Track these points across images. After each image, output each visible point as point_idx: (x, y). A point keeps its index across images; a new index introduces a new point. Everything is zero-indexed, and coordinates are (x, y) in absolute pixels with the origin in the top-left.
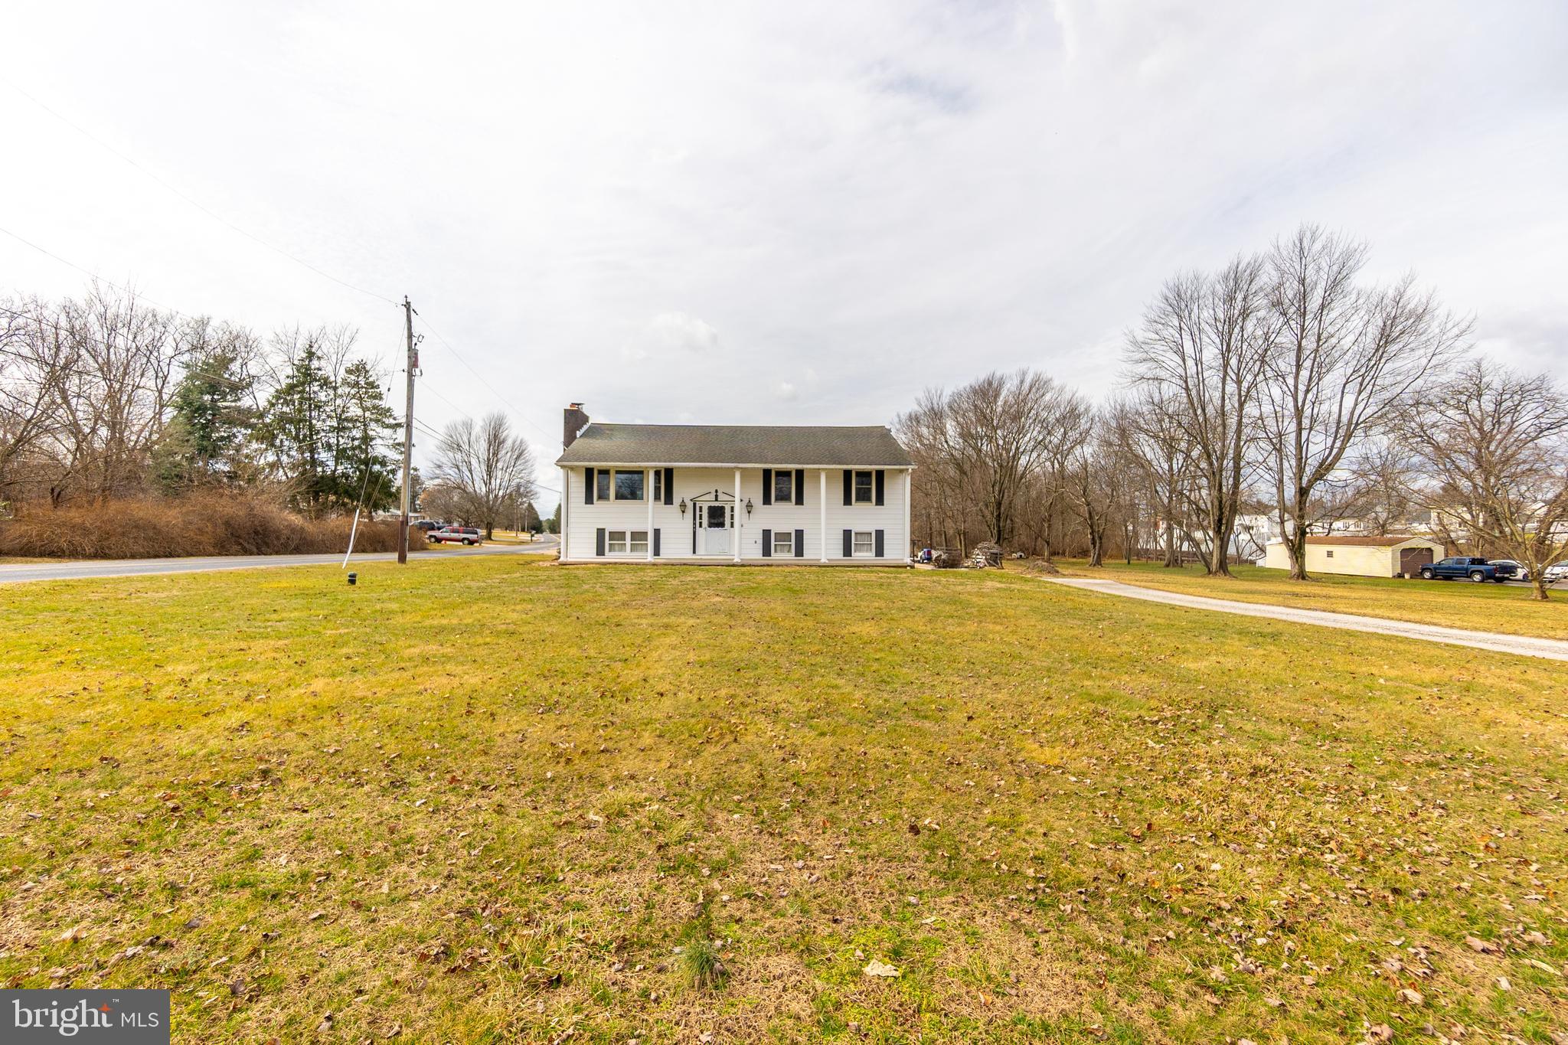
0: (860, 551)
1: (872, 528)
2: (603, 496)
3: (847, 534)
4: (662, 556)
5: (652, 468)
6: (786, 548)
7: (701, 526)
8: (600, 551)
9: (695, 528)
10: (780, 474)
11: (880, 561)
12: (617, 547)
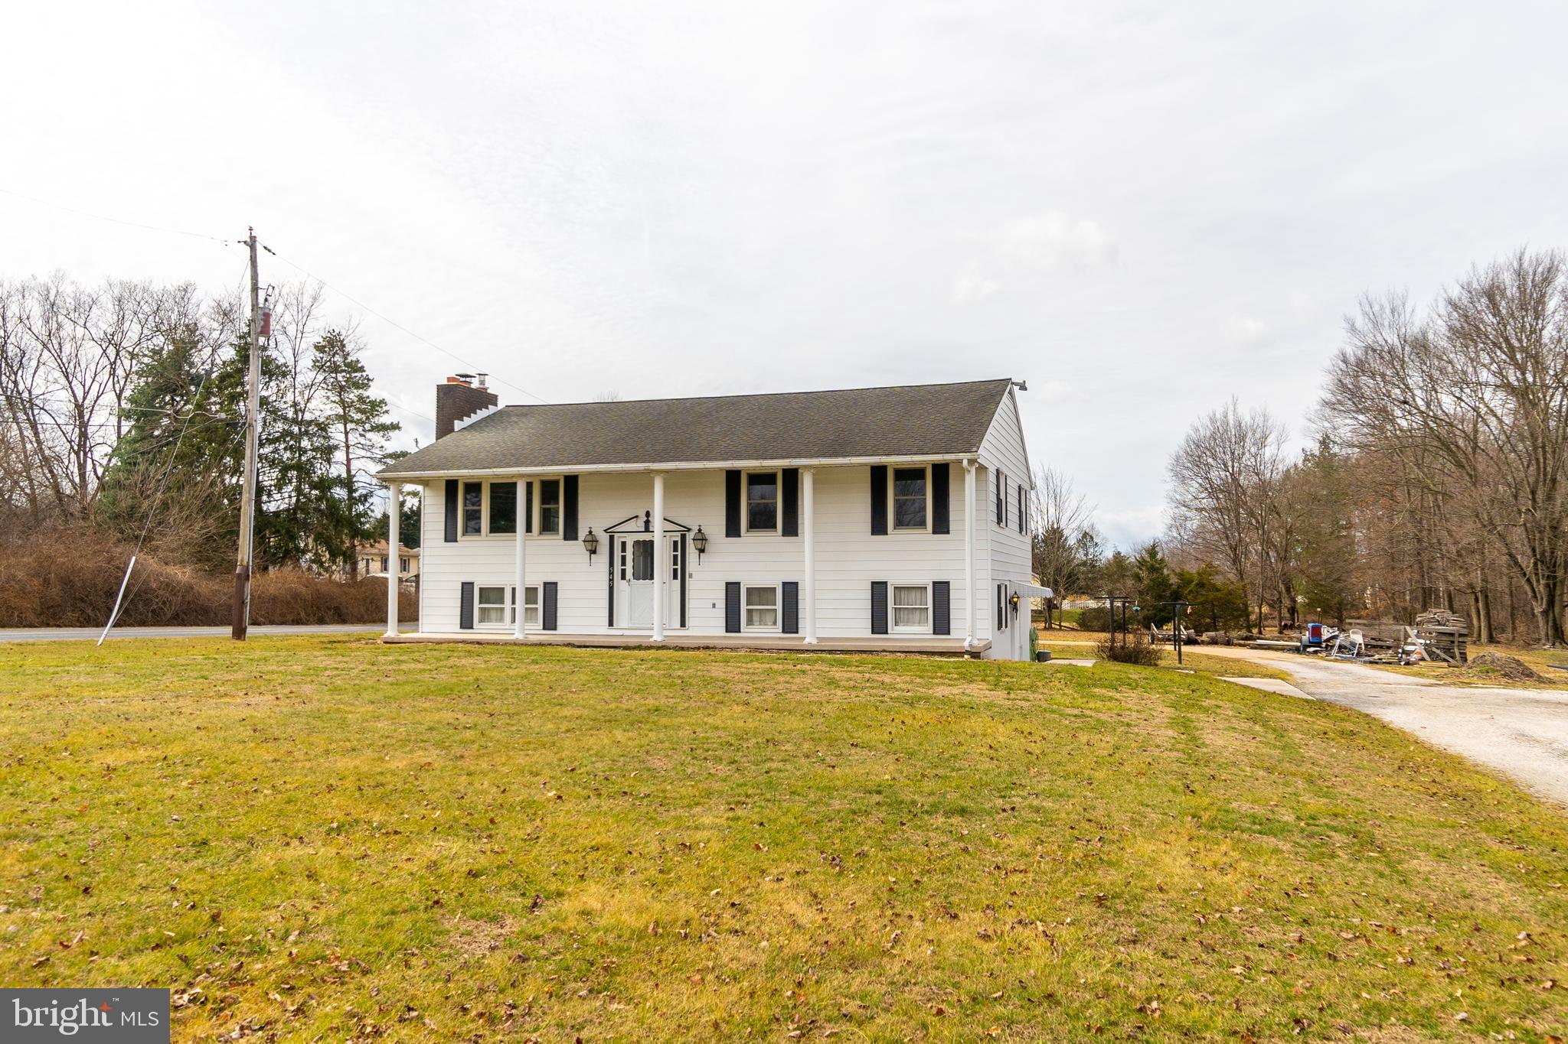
0: (907, 623)
1: (926, 578)
2: (473, 527)
3: (879, 589)
4: (561, 630)
5: (522, 476)
6: (769, 618)
7: (623, 577)
8: (466, 622)
9: (611, 580)
10: (757, 479)
11: (941, 643)
12: (493, 615)
